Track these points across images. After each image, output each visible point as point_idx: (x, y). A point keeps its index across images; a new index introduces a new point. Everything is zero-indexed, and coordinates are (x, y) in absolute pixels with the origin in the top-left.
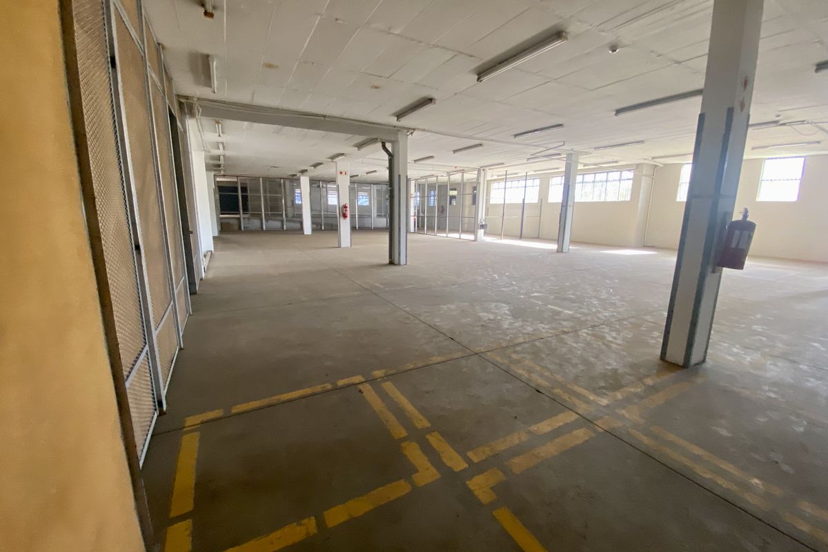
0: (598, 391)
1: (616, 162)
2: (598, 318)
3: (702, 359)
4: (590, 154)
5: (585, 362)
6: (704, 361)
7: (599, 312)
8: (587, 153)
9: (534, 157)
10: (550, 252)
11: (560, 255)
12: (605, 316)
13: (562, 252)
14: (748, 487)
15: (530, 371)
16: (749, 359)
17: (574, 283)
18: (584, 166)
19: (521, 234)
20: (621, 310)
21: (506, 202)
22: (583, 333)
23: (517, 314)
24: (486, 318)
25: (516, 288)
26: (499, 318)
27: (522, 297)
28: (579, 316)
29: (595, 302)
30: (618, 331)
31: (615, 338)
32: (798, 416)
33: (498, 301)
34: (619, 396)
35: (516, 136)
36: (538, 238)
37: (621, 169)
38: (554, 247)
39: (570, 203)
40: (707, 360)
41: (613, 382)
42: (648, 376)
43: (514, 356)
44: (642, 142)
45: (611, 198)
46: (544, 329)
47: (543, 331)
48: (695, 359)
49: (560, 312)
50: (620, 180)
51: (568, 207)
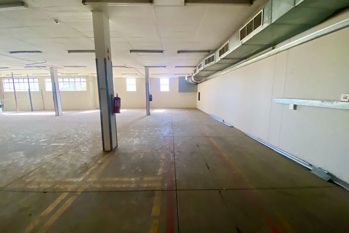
0: (78, 176)
1: (77, 74)
2: (78, 143)
3: (116, 146)
4: (63, 69)
5: (72, 165)
7: (78, 140)
8: (61, 68)
9: (28, 66)
10: (51, 116)
11: (58, 117)
12: (81, 141)
13: (59, 115)
15: (39, 184)
17: (65, 129)
18: (62, 74)
19: (32, 109)
20: (88, 136)
21: (16, 91)
22: (71, 152)
23: (28, 156)
25: (29, 140)
26: (16, 161)
27: (34, 144)
28: (68, 144)
29: (76, 136)
30: (87, 146)
31: (85, 149)
33: (15, 151)
34: (88, 173)
35: (11, 52)
36: (44, 110)
37: (80, 77)
38: (54, 113)
39: (57, 91)
40: (118, 145)
41: (85, 168)
42: (98, 160)
43: (27, 180)
45: (79, 89)
47: (48, 158)
48: (114, 146)
49: (58, 145)
50: (81, 82)
51: (57, 94)
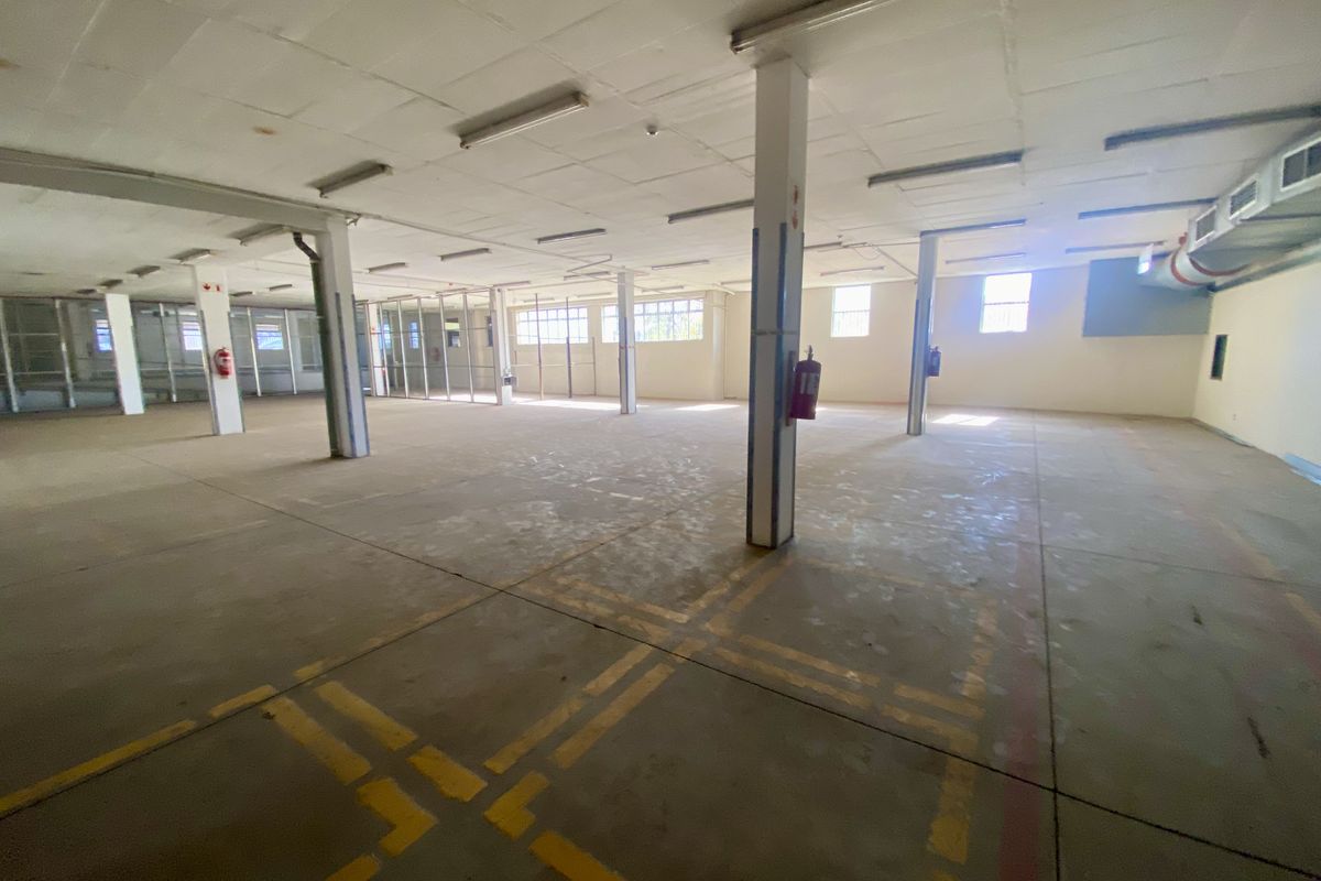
0: (676, 604)
1: (682, 287)
2: (675, 501)
3: (789, 534)
4: (648, 274)
5: (661, 567)
6: (792, 536)
7: (674, 492)
8: (643, 273)
9: (571, 276)
10: (612, 415)
11: (626, 417)
12: (683, 497)
13: (627, 413)
14: (843, 685)
15: (585, 598)
16: (836, 525)
17: (644, 456)
18: (644, 291)
19: (570, 391)
20: (702, 485)
21: (542, 342)
22: (657, 525)
23: (567, 513)
24: (518, 530)
25: (564, 473)
26: (539, 524)
27: (574, 485)
28: (651, 501)
29: (670, 479)
30: (698, 515)
31: (695, 525)
32: (886, 583)
33: (537, 498)
34: (702, 604)
35: (540, 240)
36: (594, 395)
37: (688, 296)
38: (616, 406)
39: (630, 343)
40: (795, 534)
41: (695, 586)
42: (733, 569)
43: (562, 581)
44: (706, 261)
45: (681, 336)
46: (606, 529)
47: (605, 532)
48: (782, 535)
49: (627, 500)
50: (689, 311)
51: (629, 350)
